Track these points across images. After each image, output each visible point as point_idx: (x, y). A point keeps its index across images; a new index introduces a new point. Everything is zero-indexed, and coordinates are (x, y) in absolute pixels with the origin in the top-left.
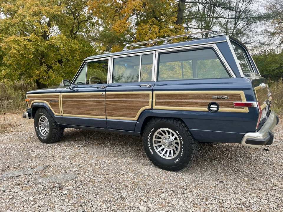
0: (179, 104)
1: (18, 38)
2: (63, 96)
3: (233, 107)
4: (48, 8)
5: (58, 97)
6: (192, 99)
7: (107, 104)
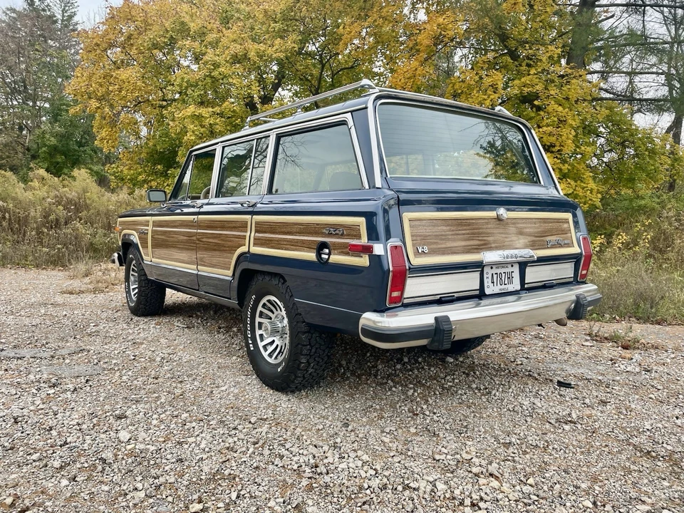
0: (285, 243)
1: (200, 111)
2: (153, 222)
3: (347, 254)
4: (262, 47)
6: (299, 233)
7: (198, 240)
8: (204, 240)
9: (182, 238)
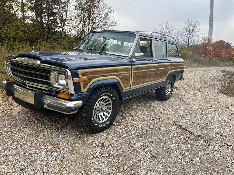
2: (134, 68)
5: (128, 70)
7: (158, 72)
8: (160, 71)
9: (152, 72)
